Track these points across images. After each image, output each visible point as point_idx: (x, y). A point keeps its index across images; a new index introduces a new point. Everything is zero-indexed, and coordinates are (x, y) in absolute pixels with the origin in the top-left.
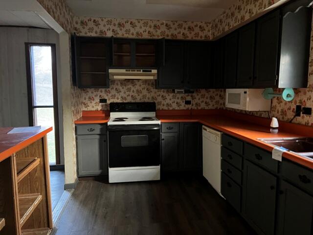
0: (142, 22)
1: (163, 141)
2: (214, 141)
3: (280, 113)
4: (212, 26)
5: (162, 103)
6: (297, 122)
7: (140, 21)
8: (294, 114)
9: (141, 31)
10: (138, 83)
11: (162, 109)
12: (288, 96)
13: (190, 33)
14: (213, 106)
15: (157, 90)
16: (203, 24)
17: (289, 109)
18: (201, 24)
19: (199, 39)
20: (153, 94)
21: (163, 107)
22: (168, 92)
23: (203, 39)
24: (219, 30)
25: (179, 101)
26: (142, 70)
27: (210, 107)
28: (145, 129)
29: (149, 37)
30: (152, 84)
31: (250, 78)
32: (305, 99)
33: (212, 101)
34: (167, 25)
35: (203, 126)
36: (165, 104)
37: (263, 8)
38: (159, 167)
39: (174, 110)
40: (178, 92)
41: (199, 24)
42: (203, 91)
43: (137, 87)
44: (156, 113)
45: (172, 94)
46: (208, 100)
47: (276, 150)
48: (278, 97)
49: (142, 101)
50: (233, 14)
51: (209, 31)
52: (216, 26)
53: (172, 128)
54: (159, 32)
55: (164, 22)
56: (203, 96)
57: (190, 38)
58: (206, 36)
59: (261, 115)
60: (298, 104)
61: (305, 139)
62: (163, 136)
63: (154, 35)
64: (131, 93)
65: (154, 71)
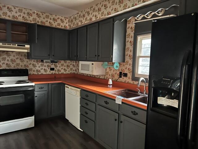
0: (17, 9)
1: (36, 98)
2: (75, 95)
3: (111, 76)
4: (69, 20)
5: (33, 69)
6: (120, 81)
7: (16, 8)
8: (119, 77)
9: (17, 15)
10: (12, 54)
11: (33, 74)
12: (117, 66)
13: (55, 23)
14: (69, 71)
15: (28, 60)
16: (63, 18)
17: (116, 74)
18: (62, 18)
19: (60, 27)
20: (25, 63)
21: (33, 73)
22: (37, 61)
23: (63, 28)
24: (74, 23)
25: (46, 68)
26: (17, 45)
27: (67, 72)
28: (22, 90)
29: (24, 21)
30: (25, 55)
31: (96, 56)
32: (124, 68)
33: (68, 68)
34: (37, 14)
35: (66, 85)
36: (35, 70)
37: (104, 16)
38: (33, 117)
39: (42, 74)
40: (46, 62)
41: (60, 17)
42: (62, 62)
43: (12, 57)
44: (28, 77)
45: (41, 63)
46: (66, 68)
47: (118, 98)
48: (109, 67)
49: (16, 68)
50: (84, 16)
51: (67, 23)
52: (72, 21)
53: (43, 88)
54: (31, 18)
55: (35, 12)
56: (62, 65)
57: (54, 26)
58: (65, 26)
59: (100, 77)
60: (120, 71)
61: (126, 90)
62: (36, 94)
63: (27, 20)
64: (6, 62)
65: (27, 46)
